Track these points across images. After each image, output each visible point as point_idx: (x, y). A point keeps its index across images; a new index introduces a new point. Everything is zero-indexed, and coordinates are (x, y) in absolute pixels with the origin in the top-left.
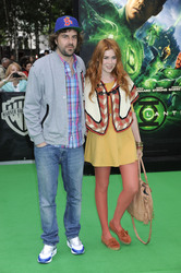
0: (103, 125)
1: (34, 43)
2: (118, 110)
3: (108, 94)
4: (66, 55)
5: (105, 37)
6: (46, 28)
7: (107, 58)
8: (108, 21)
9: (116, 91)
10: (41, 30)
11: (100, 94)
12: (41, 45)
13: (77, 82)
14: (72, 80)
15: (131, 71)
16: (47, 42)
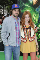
0: (25, 39)
1: (2, 12)
2: (30, 34)
3: (27, 29)
4: (15, 16)
5: (26, 10)
6: (7, 7)
7: (26, 17)
8: (27, 5)
9: (30, 28)
10: (5, 8)
11: (24, 29)
12: (5, 13)
13: (18, 25)
14: (17, 25)
15: (35, 22)
16: (7, 12)
